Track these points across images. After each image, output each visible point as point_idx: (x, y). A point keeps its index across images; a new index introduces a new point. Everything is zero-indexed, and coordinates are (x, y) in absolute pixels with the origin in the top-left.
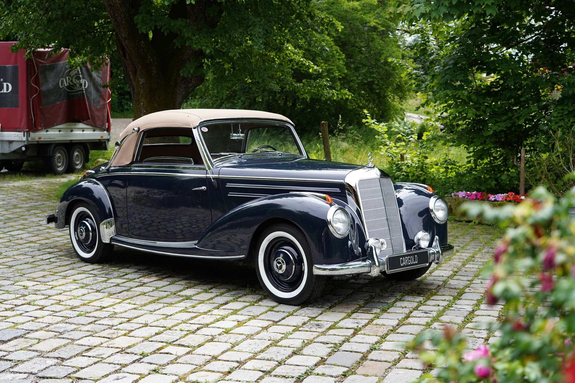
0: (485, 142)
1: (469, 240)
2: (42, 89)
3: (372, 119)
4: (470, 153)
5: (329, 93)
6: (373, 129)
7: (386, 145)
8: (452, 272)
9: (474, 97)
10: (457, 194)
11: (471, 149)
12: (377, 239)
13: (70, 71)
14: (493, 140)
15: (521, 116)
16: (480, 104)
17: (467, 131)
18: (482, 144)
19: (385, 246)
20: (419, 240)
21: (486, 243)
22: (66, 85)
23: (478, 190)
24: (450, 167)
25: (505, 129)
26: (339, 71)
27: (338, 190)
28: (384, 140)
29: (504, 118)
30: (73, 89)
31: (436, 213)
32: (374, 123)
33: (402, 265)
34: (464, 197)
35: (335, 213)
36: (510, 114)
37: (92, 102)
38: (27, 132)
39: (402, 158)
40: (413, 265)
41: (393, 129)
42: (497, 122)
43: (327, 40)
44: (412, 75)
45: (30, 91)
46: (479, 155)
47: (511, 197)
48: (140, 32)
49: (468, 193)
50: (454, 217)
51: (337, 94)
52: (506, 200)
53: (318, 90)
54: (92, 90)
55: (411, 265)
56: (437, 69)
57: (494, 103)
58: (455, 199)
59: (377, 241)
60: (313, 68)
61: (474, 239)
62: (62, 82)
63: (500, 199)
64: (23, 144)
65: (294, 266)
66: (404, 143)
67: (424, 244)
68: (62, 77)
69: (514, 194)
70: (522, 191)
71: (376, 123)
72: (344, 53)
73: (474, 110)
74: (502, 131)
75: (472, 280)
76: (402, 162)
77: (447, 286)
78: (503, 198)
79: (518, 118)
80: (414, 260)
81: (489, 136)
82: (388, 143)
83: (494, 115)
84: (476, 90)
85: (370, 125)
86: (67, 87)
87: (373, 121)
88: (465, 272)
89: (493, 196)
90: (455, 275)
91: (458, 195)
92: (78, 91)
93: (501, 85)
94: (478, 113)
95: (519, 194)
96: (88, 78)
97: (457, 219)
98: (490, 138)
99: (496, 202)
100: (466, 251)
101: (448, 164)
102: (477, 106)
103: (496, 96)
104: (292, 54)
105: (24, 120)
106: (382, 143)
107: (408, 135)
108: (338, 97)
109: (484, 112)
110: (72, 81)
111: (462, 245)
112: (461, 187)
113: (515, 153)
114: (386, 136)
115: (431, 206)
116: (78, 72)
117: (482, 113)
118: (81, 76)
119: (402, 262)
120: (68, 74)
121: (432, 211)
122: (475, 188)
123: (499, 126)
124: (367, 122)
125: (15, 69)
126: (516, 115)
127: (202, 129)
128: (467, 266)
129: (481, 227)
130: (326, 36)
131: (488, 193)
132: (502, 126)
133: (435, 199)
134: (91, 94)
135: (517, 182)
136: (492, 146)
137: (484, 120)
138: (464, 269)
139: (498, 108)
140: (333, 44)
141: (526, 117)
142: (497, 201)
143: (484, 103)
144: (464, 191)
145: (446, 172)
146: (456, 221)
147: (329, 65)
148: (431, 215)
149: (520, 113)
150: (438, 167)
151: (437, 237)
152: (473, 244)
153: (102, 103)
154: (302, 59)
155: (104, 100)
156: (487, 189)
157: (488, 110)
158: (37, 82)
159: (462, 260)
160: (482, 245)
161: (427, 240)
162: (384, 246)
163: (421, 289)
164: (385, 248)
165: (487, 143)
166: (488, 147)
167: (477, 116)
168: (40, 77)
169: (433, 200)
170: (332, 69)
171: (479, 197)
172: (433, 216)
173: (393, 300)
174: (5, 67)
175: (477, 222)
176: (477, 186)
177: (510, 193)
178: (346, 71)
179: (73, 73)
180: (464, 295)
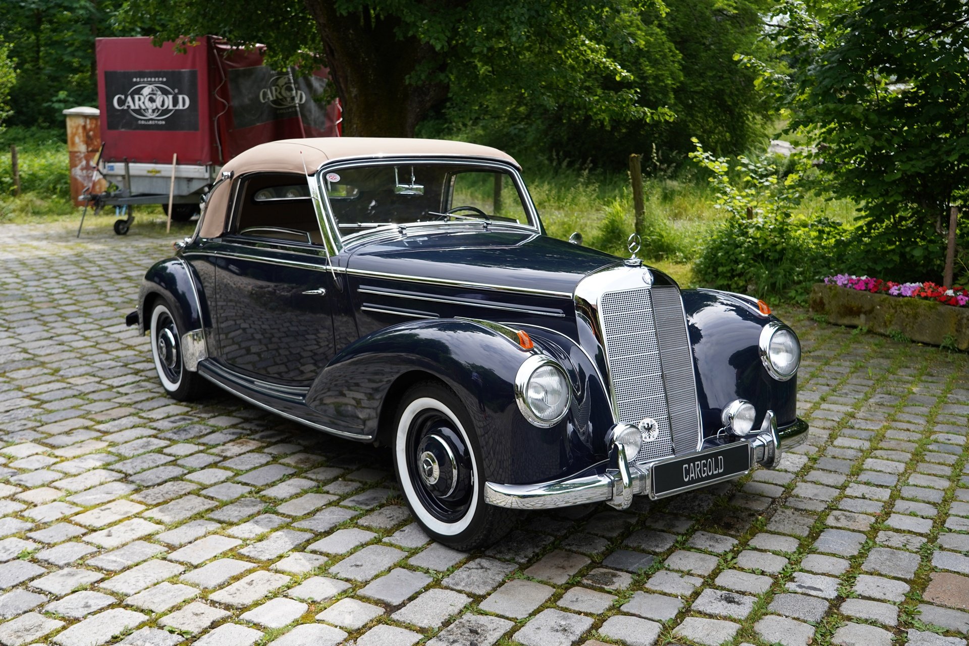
0: (887, 192)
1: (848, 370)
2: (232, 104)
3: (705, 151)
4: (859, 210)
5: (638, 112)
6: (706, 167)
7: (725, 193)
8: (805, 460)
9: (873, 117)
10: (834, 279)
11: (863, 203)
12: (632, 426)
13: (278, 79)
14: (902, 190)
15: (954, 149)
16: (883, 129)
17: (858, 173)
18: (882, 195)
19: (655, 433)
20: (731, 418)
21: (878, 380)
22: (271, 99)
23: (871, 273)
24: (827, 229)
25: (923, 172)
26: (673, 79)
27: (559, 313)
28: (721, 185)
29: (925, 151)
30: (281, 105)
31: (774, 357)
32: (707, 158)
33: (686, 480)
34: (845, 285)
35: (535, 374)
36: (934, 147)
37: (312, 124)
38: (211, 165)
39: (750, 214)
40: (714, 476)
41: (739, 168)
42: (910, 159)
43: (657, 34)
44: (771, 82)
45: (213, 107)
46: (877, 215)
47: (929, 292)
48: (338, 14)
49: (854, 277)
50: (826, 317)
51: (652, 114)
52: (919, 295)
53: (622, 108)
54: (313, 105)
55: (708, 477)
56: (811, 70)
57: (906, 128)
58: (830, 288)
59: (633, 429)
60: (620, 73)
61: (857, 369)
62: (265, 94)
63: (909, 293)
64: (205, 183)
65: (455, 472)
66: (753, 191)
67: (742, 427)
68: (265, 88)
69: (933, 285)
70: (948, 279)
71: (711, 158)
72: (681, 52)
73: (871, 139)
74: (918, 174)
75: (843, 487)
76: (750, 221)
77: (792, 501)
78: (913, 292)
79: (948, 153)
80: (717, 466)
81: (894, 181)
82: (728, 190)
83: (906, 146)
84: (878, 105)
85: (701, 161)
86: (274, 102)
87: (707, 154)
88: (832, 460)
89: (896, 287)
90: (811, 468)
91: (835, 282)
92: (289, 108)
93: (920, 98)
94: (877, 144)
95: (942, 285)
96: (306, 89)
97: (832, 321)
98: (897, 185)
99: (901, 299)
100: (841, 400)
101: (825, 225)
102: (876, 132)
103: (910, 116)
104: (589, 52)
105: (206, 149)
106: (719, 190)
107: (762, 176)
108: (653, 118)
109: (889, 142)
110: (280, 93)
111: (833, 383)
112: (842, 266)
113: (938, 212)
114: (726, 179)
115: (764, 343)
116: (289, 79)
117: (885, 144)
118: (293, 86)
119: (688, 472)
120: (275, 83)
121: (764, 353)
122: (866, 267)
123: (913, 166)
124: (696, 157)
125: (193, 74)
126: (945, 148)
127: (327, 177)
128: (839, 441)
129: (871, 340)
130: (655, 28)
131: (886, 281)
132: (919, 166)
133: (773, 330)
134: (310, 111)
135: (938, 262)
136: (900, 199)
137: (887, 155)
138: (831, 451)
139: (915, 136)
140: (664, 38)
141: (962, 152)
142: (904, 296)
143: (889, 126)
144: (846, 275)
145: (820, 238)
146: (830, 323)
147: (659, 69)
148: (761, 362)
149: (952, 144)
150: (807, 229)
151: (770, 413)
152: (855, 381)
153: (328, 124)
154: (604, 60)
155: (332, 121)
156: (886, 269)
157: (896, 140)
158: (224, 93)
159: (829, 424)
160: (871, 383)
161: (750, 419)
162: (652, 433)
163: (736, 510)
164: (656, 436)
165: (890, 194)
166: (892, 200)
167: (875, 149)
168: (229, 86)
169: (767, 331)
170: (662, 75)
171: (871, 286)
172: (765, 364)
173: (668, 546)
174: (180, 73)
175: (865, 329)
176: (870, 264)
177: (926, 283)
178: (682, 79)
179: (282, 81)
180: (823, 536)
